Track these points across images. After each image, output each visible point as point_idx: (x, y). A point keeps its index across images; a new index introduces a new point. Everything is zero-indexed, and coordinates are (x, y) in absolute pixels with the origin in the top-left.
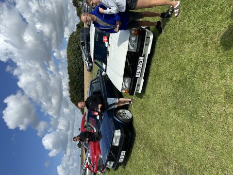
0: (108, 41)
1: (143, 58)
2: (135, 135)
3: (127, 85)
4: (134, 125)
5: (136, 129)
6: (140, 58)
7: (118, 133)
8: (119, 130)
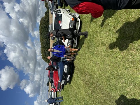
0: (61, 23)
1: (76, 31)
2: (74, 67)
3: (70, 43)
4: (74, 63)
5: (75, 65)
6: (75, 31)
7: (66, 67)
8: (67, 65)
